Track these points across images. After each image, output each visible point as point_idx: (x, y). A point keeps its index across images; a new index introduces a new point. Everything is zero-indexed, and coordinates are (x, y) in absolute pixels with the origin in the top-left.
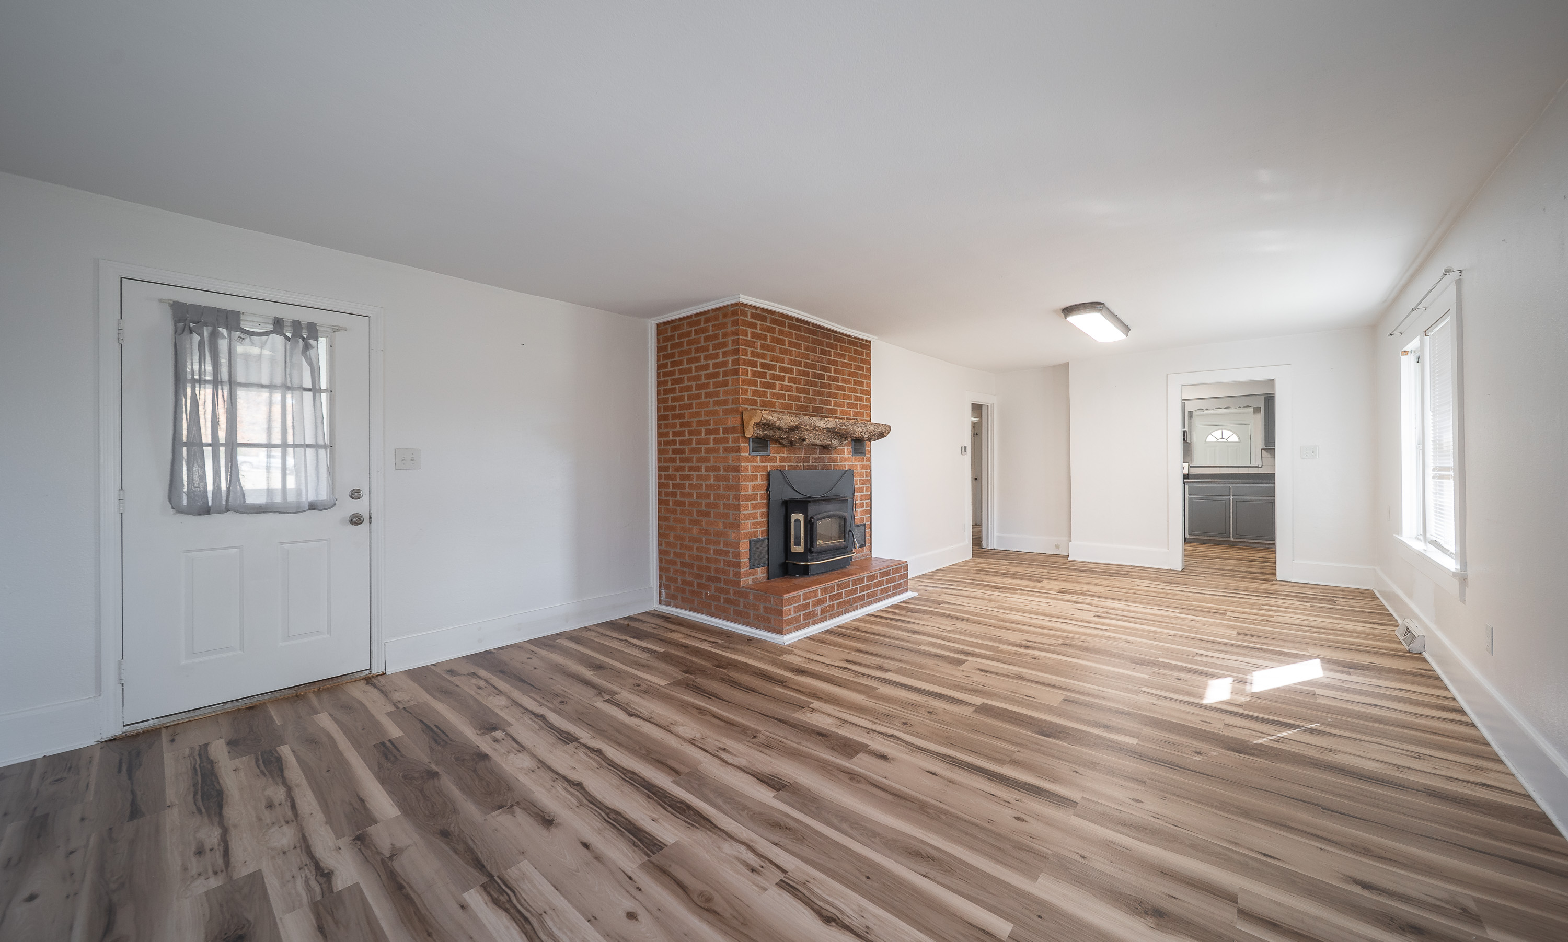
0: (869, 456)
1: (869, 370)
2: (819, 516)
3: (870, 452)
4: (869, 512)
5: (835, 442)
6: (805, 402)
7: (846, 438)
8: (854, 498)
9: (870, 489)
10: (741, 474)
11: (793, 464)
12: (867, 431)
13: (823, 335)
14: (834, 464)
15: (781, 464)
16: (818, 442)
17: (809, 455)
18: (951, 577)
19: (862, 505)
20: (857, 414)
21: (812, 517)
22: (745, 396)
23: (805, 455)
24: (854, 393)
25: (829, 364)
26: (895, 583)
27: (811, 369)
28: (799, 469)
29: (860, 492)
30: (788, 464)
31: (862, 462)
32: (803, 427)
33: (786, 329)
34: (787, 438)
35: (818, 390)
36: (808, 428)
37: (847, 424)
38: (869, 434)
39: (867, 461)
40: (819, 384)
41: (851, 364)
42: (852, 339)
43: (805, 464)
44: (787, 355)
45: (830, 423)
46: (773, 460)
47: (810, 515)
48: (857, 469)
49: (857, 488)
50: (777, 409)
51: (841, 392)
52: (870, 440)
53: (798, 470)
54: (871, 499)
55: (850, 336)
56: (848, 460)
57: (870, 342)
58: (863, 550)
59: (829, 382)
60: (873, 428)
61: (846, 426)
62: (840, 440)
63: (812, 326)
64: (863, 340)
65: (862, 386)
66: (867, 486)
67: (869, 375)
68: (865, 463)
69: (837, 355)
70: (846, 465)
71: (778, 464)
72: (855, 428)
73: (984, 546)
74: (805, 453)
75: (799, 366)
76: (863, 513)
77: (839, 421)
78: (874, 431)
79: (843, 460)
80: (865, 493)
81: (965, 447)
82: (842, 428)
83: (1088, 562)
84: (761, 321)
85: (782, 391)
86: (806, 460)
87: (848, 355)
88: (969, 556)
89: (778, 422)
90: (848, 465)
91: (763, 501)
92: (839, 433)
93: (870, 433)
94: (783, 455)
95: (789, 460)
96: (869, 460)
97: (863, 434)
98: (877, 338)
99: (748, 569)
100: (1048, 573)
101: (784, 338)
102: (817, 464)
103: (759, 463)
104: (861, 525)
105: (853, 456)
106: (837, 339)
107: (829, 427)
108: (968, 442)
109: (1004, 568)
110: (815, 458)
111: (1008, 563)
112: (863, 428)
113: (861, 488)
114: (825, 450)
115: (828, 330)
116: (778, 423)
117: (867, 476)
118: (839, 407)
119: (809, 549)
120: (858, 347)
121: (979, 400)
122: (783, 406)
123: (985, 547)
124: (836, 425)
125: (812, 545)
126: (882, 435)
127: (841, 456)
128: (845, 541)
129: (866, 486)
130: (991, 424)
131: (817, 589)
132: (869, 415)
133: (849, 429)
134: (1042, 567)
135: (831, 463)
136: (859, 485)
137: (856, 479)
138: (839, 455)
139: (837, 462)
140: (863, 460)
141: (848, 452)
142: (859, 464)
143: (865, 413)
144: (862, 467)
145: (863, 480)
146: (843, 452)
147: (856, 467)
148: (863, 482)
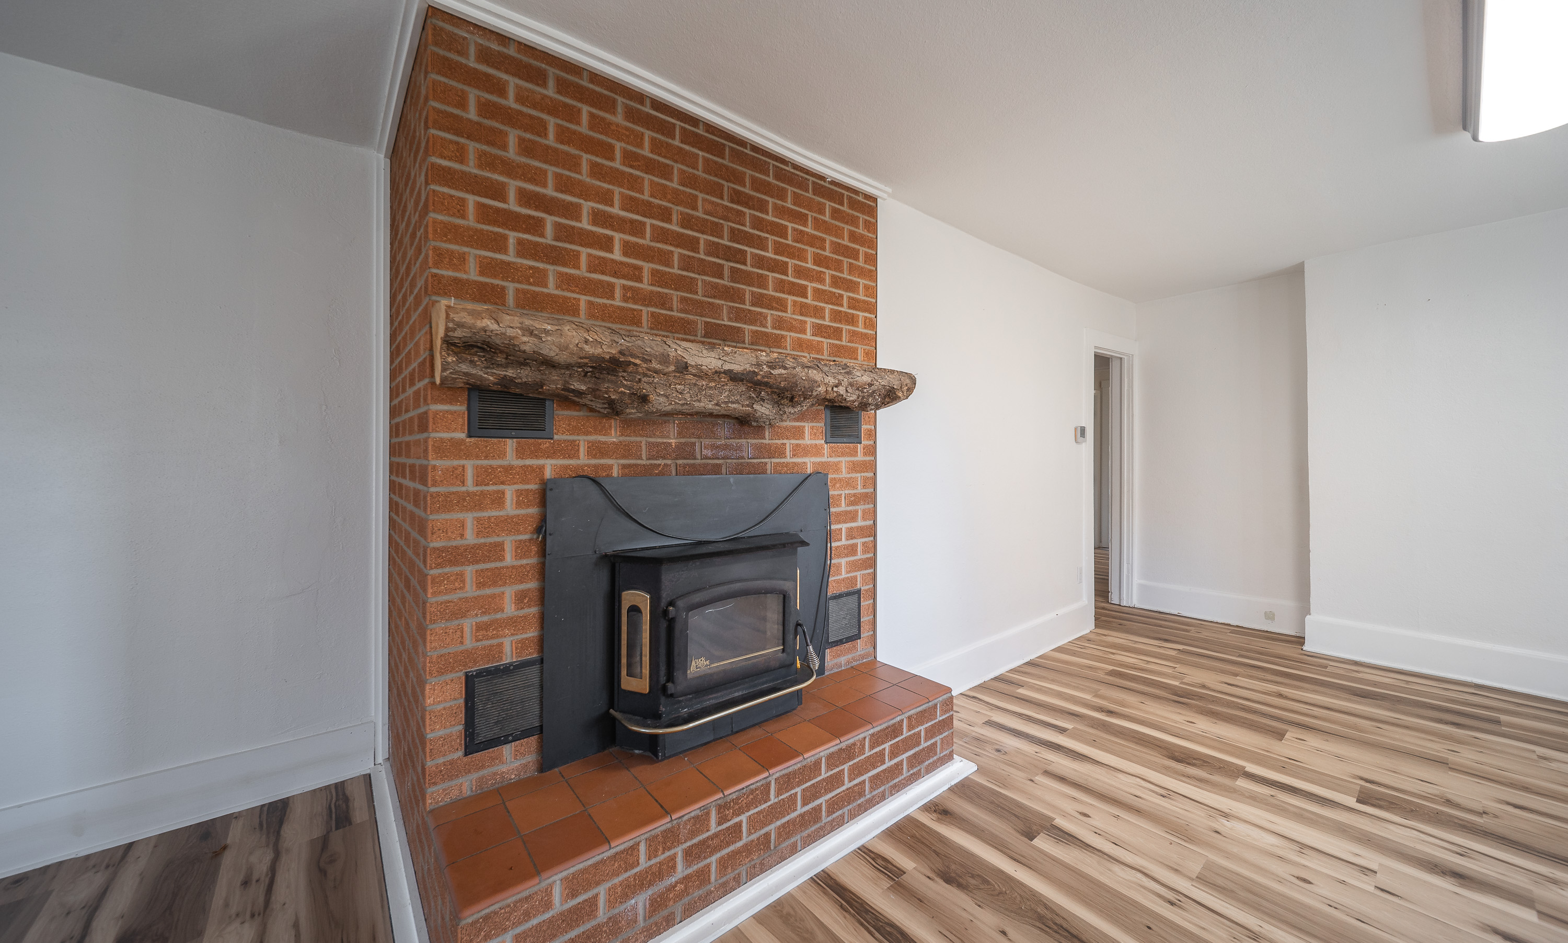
0: (872, 442)
1: (872, 259)
2: (697, 598)
3: (873, 434)
4: (872, 563)
5: (764, 410)
6: (681, 311)
7: (792, 399)
8: (828, 536)
9: (872, 514)
10: (433, 489)
11: (639, 462)
12: (851, 385)
13: (738, 157)
14: (774, 460)
15: (593, 462)
16: (710, 406)
17: (693, 440)
18: (1060, 695)
19: (852, 550)
20: (838, 351)
21: (671, 603)
22: (450, 273)
23: (683, 440)
24: (832, 304)
25: (761, 231)
26: (917, 749)
27: (703, 233)
28: (662, 474)
29: (845, 522)
30: (622, 462)
31: (852, 455)
32: (638, 361)
33: (619, 119)
34: (594, 391)
35: (725, 286)
36: (655, 365)
37: (790, 363)
38: (857, 392)
39: (865, 454)
40: (726, 272)
41: (824, 240)
42: (827, 185)
43: (680, 462)
44: (622, 186)
45: (739, 358)
46: (571, 450)
47: (666, 596)
48: (837, 470)
49: (838, 514)
51: (795, 298)
52: (864, 406)
53: (657, 475)
54: (875, 536)
55: (822, 178)
56: (817, 451)
57: (875, 200)
58: (855, 647)
59: (760, 271)
60: (866, 379)
61: (785, 368)
62: (777, 403)
63: (707, 131)
64: (856, 192)
65: (853, 292)
66: (867, 506)
67: (871, 271)
68: (860, 457)
69: (781, 212)
70: (809, 463)
71: (583, 460)
72: (815, 375)
73: (1114, 599)
74: (680, 435)
75: (663, 220)
76: (854, 566)
77: (768, 355)
78: (870, 385)
79: (798, 451)
80: (860, 523)
81: (1083, 431)
82: (775, 372)
83: (1356, 663)
84: (521, 78)
85: (603, 273)
86: (684, 451)
87: (815, 218)
88: (1087, 626)
89: (525, 339)
90: (814, 463)
91: (524, 562)
92: (766, 384)
93: (860, 388)
94: (601, 439)
95: (626, 451)
96: (872, 451)
97: (841, 390)
98: (889, 190)
99: (460, 753)
100: (1280, 696)
101: (610, 140)
102: (720, 461)
103: (512, 462)
104: (848, 594)
105: (826, 442)
106: (780, 175)
107: (736, 368)
108: (1087, 420)
109: (1170, 671)
110: (713, 447)
111: (1173, 653)
112: (840, 377)
113: (850, 512)
114: (746, 429)
115: (756, 148)
116: (528, 344)
117: (864, 487)
118: (790, 330)
119: (660, 689)
120: (842, 204)
121: (1111, 345)
123: (1116, 601)
124: (758, 365)
125: (670, 678)
126: (890, 396)
127: (792, 442)
128: (783, 650)
129: (863, 507)
130: (1128, 390)
131: (631, 843)
132: (872, 355)
133: (795, 376)
134: (1261, 674)
135: (764, 458)
136: (843, 507)
137: (836, 493)
138: (785, 441)
139: (782, 454)
140: (855, 453)
141: (814, 435)
142: (844, 461)
143: (861, 349)
144: (855, 467)
145: (854, 495)
146: (799, 433)
147: (836, 468)
148: (855, 500)
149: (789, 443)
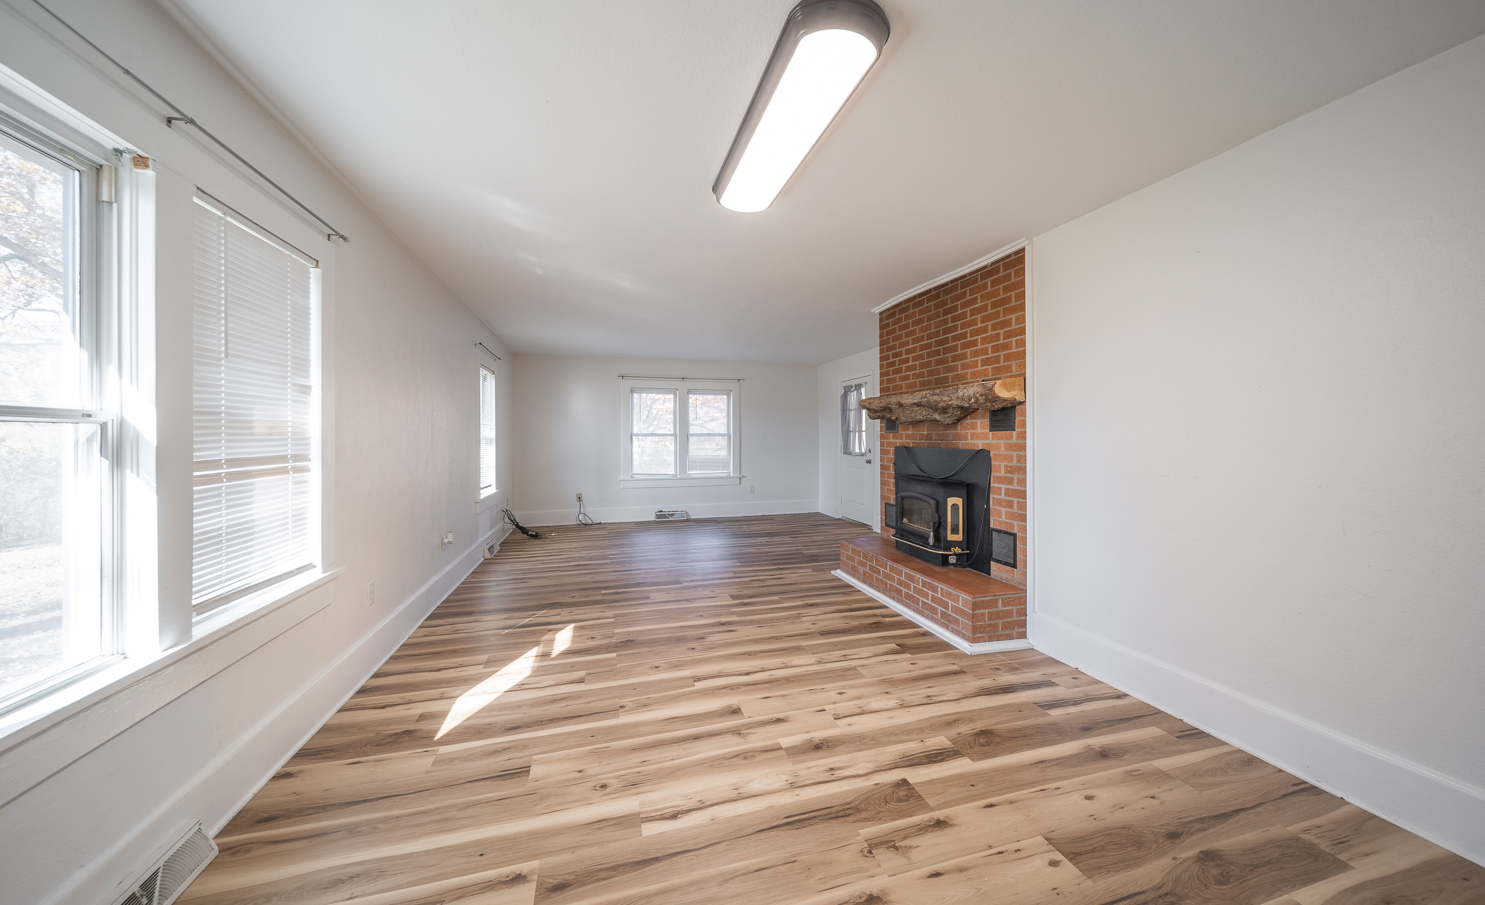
0: (1024, 430)
3: (1025, 424)
4: (1023, 517)
9: (1024, 483)
11: (917, 441)
14: (962, 442)
15: (906, 441)
17: (931, 432)
22: (883, 386)
29: (1002, 483)
30: (912, 441)
31: (1007, 439)
39: (1018, 439)
42: (989, 268)
43: (928, 441)
46: (901, 438)
50: (904, 391)
53: (922, 447)
54: (1025, 499)
55: (986, 267)
56: (985, 436)
57: (1023, 250)
58: (1012, 573)
64: (1008, 256)
66: (1019, 475)
68: (1014, 440)
70: (980, 444)
79: (977, 437)
80: (1014, 486)
86: (930, 437)
87: (982, 295)
90: (985, 444)
94: (908, 432)
95: (914, 437)
96: (1023, 436)
102: (941, 442)
103: (891, 440)
105: (990, 431)
110: (938, 435)
113: (1007, 478)
117: (1017, 461)
122: (910, 386)
127: (971, 431)
129: (1016, 475)
135: (957, 440)
136: (1002, 473)
137: (997, 463)
138: (967, 431)
139: (966, 439)
140: (1011, 437)
141: (983, 427)
142: (1002, 443)
143: (1014, 365)
144: (1009, 447)
145: (1011, 467)
146: (974, 426)
147: (997, 447)
148: (1011, 470)
149: (970, 432)
